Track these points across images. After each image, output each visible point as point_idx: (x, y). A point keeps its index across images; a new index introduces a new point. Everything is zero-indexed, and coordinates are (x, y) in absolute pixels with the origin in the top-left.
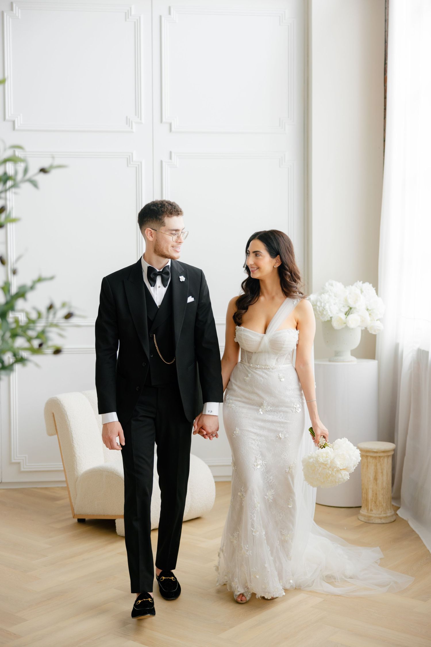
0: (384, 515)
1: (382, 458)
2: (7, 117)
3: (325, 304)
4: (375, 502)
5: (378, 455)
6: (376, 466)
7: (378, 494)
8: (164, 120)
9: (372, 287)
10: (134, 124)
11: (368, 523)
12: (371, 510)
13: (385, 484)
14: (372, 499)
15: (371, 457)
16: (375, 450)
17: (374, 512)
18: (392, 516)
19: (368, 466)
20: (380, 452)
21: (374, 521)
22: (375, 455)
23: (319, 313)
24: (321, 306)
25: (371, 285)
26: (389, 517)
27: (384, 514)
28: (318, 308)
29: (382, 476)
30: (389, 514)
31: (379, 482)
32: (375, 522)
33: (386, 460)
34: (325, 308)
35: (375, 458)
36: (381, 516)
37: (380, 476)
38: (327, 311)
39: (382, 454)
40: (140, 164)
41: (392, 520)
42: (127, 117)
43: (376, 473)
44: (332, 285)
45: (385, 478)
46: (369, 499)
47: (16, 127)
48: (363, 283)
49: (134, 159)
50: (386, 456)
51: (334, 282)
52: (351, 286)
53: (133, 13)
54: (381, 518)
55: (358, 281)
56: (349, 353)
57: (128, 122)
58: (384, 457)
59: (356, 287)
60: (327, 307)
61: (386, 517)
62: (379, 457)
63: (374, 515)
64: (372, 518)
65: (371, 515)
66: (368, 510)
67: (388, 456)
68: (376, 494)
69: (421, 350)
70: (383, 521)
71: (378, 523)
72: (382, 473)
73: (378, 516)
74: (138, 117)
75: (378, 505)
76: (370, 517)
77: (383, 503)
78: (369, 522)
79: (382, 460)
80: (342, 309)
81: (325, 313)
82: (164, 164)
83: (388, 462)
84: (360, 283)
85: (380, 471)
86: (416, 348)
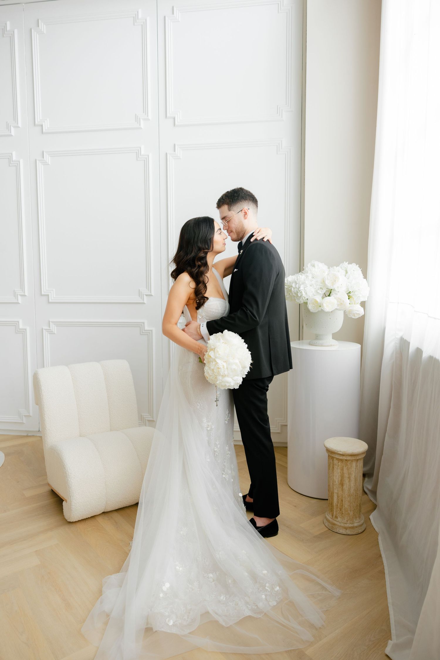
0: (351, 525)
1: (349, 462)
2: (36, 123)
3: (300, 285)
4: (341, 509)
5: (344, 458)
6: (342, 469)
7: (344, 500)
8: (168, 115)
9: (359, 268)
10: (142, 121)
11: (331, 530)
12: (336, 517)
13: (352, 491)
14: (337, 505)
15: (337, 459)
16: (341, 453)
17: (339, 519)
18: (361, 525)
19: (333, 467)
20: (347, 456)
21: (337, 531)
22: (341, 458)
23: (294, 295)
24: (296, 288)
25: (358, 265)
26: (356, 527)
27: (350, 523)
28: (293, 289)
29: (350, 481)
30: (356, 525)
31: (346, 487)
32: (339, 532)
33: (354, 464)
34: (300, 290)
35: (341, 460)
36: (347, 525)
37: (346, 481)
38: (301, 292)
39: (349, 458)
40: (147, 157)
41: (360, 531)
42: (136, 115)
43: (342, 477)
44: (314, 266)
45: (352, 485)
46: (334, 504)
47: (44, 130)
48: (349, 264)
49: (143, 153)
50: (354, 460)
51: (316, 263)
52: (335, 267)
53: (140, 16)
54: (346, 528)
55: (345, 262)
56: (331, 337)
57: (137, 119)
58: (352, 461)
59: (341, 268)
60: (302, 288)
61: (353, 528)
62: (346, 460)
63: (338, 523)
64: (337, 526)
65: (336, 522)
66: (333, 516)
67: (357, 460)
68: (342, 501)
69: (403, 339)
70: (348, 532)
71: (342, 533)
72: (349, 478)
73: (342, 525)
74: (146, 114)
75: (344, 513)
76: (334, 524)
77: (349, 511)
78: (333, 530)
79: (350, 463)
80: (318, 291)
81: (299, 295)
82: (168, 155)
83: (356, 466)
84: (346, 264)
85: (346, 475)
86: (399, 337)
